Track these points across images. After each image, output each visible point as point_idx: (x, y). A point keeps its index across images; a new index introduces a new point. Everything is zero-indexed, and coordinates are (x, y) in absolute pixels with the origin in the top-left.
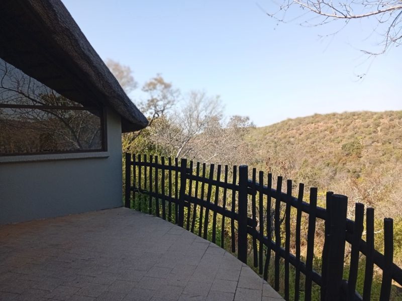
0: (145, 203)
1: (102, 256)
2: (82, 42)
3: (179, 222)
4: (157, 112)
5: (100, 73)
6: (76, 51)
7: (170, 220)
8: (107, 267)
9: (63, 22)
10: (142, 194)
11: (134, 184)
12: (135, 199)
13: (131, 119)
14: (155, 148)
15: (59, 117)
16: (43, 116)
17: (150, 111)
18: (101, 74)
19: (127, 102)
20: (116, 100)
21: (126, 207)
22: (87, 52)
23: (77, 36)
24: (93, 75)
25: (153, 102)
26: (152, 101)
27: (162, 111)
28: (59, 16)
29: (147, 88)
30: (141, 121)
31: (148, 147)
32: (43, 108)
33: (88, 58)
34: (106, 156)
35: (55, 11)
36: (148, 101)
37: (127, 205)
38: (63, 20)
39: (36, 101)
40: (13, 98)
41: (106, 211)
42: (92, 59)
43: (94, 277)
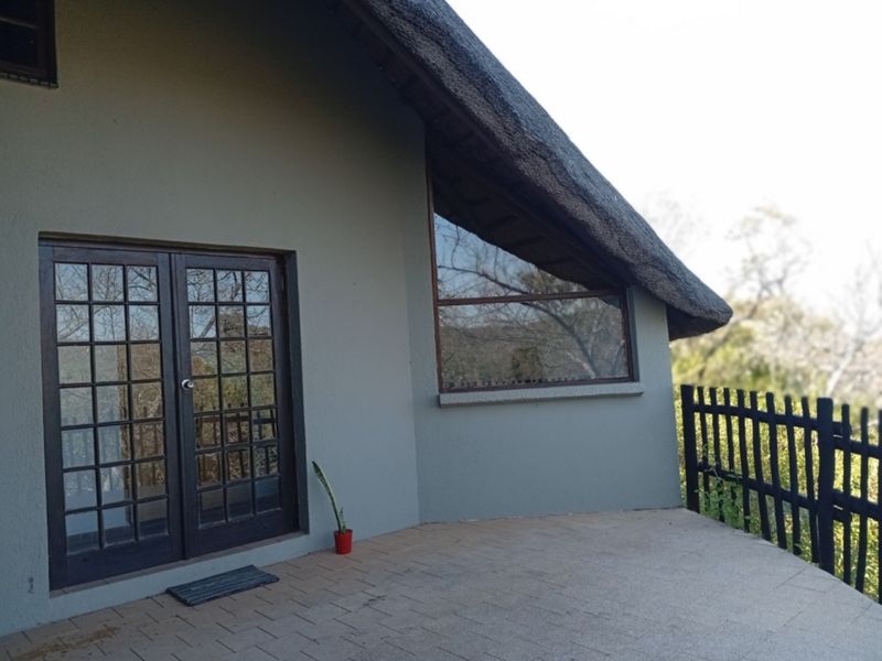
0: (733, 504)
1: (627, 612)
2: (571, 162)
3: (823, 557)
4: (765, 286)
5: (612, 218)
6: (561, 184)
7: (797, 552)
8: (637, 639)
9: (533, 132)
10: (725, 483)
11: (705, 459)
12: (710, 493)
13: (687, 308)
14: (767, 372)
15: (552, 315)
16: (525, 315)
17: (749, 284)
18: (614, 219)
19: (675, 271)
20: (651, 269)
21: (690, 508)
22: (582, 181)
23: (562, 153)
24: (598, 224)
25: (755, 264)
26: (754, 260)
27: (780, 282)
28: (525, 124)
29: (737, 232)
30: (711, 311)
31: (751, 369)
32: (525, 299)
33: (586, 191)
34: (635, 391)
35: (515, 114)
36: (745, 261)
37: (693, 504)
38: (531, 127)
39: (508, 287)
40: (472, 284)
41: (644, 512)
42: (592, 192)
43: (608, 655)
